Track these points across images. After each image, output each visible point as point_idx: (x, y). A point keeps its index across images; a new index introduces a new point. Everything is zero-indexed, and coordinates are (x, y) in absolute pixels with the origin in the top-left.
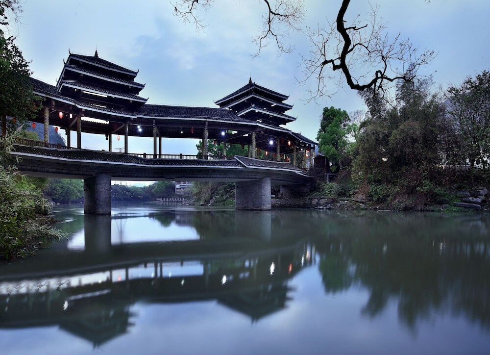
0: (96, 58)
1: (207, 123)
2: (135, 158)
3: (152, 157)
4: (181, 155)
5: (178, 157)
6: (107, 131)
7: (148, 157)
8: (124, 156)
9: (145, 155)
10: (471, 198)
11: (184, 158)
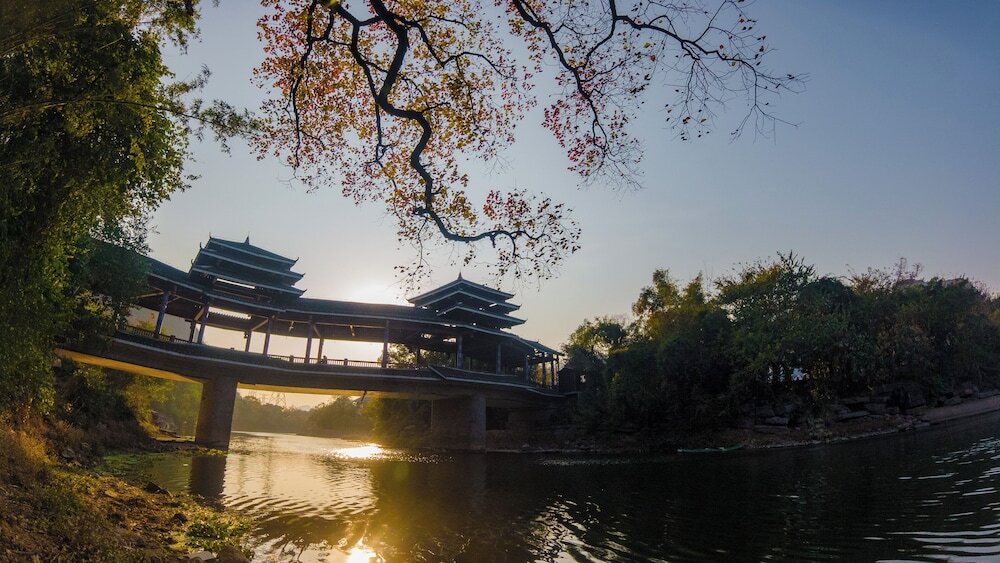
0: (246, 245)
1: (388, 322)
2: (277, 362)
3: (302, 361)
4: (346, 361)
5: (343, 363)
6: (246, 327)
7: (295, 361)
8: (264, 358)
9: (292, 358)
10: (775, 419)
11: (349, 364)
